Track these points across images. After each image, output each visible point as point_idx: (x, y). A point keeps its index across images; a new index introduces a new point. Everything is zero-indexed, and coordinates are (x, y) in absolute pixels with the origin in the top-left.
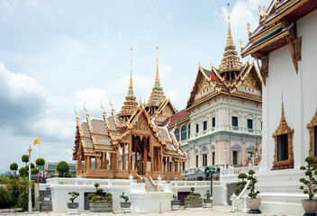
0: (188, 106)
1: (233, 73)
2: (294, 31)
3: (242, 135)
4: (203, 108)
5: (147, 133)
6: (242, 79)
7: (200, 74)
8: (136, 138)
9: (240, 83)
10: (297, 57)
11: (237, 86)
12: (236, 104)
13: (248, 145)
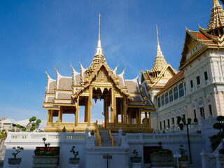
0: (181, 65)
4: (195, 65)
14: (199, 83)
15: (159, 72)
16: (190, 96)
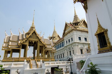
0: (63, 35)
1: (77, 23)
3: (83, 43)
4: (68, 35)
5: (36, 40)
6: (81, 24)
7: (66, 25)
9: (80, 26)
11: (79, 27)
12: (79, 33)
14: (69, 42)
15: (55, 37)
16: (66, 47)
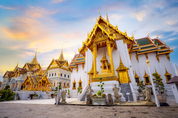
1: (62, 62)
2: (77, 67)
3: (63, 79)
4: (52, 70)
5: (45, 80)
6: (64, 64)
8: (43, 81)
10: (77, 71)
11: (63, 66)
12: (62, 70)
13: (64, 81)
15: (34, 65)
